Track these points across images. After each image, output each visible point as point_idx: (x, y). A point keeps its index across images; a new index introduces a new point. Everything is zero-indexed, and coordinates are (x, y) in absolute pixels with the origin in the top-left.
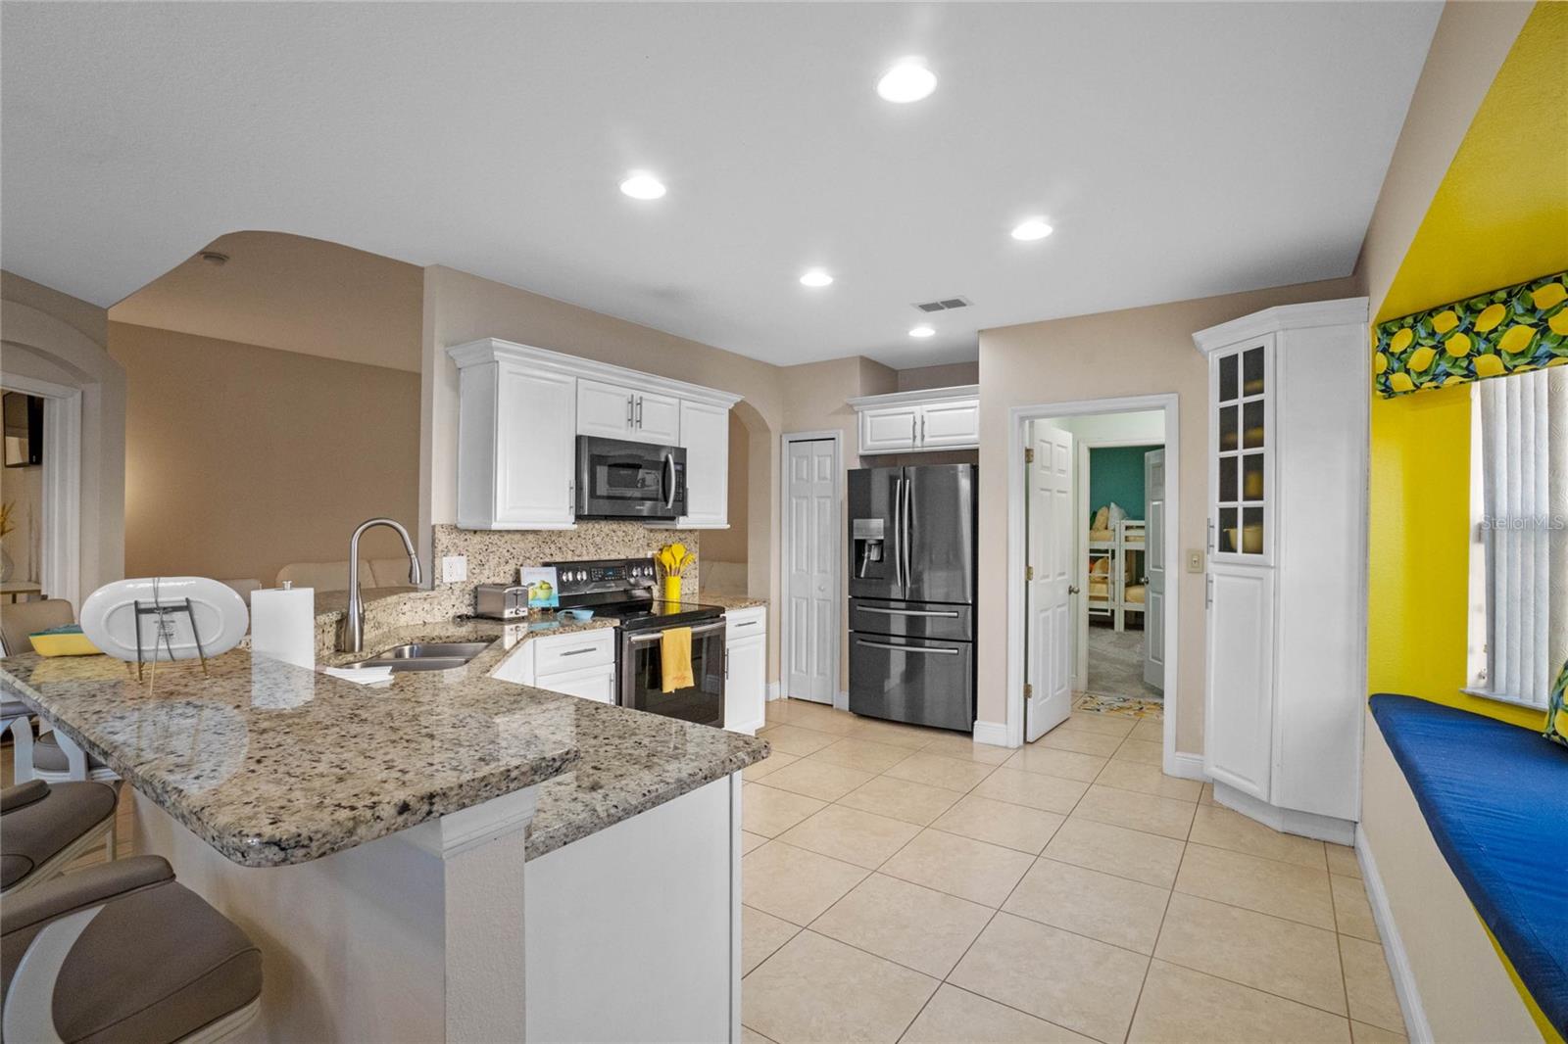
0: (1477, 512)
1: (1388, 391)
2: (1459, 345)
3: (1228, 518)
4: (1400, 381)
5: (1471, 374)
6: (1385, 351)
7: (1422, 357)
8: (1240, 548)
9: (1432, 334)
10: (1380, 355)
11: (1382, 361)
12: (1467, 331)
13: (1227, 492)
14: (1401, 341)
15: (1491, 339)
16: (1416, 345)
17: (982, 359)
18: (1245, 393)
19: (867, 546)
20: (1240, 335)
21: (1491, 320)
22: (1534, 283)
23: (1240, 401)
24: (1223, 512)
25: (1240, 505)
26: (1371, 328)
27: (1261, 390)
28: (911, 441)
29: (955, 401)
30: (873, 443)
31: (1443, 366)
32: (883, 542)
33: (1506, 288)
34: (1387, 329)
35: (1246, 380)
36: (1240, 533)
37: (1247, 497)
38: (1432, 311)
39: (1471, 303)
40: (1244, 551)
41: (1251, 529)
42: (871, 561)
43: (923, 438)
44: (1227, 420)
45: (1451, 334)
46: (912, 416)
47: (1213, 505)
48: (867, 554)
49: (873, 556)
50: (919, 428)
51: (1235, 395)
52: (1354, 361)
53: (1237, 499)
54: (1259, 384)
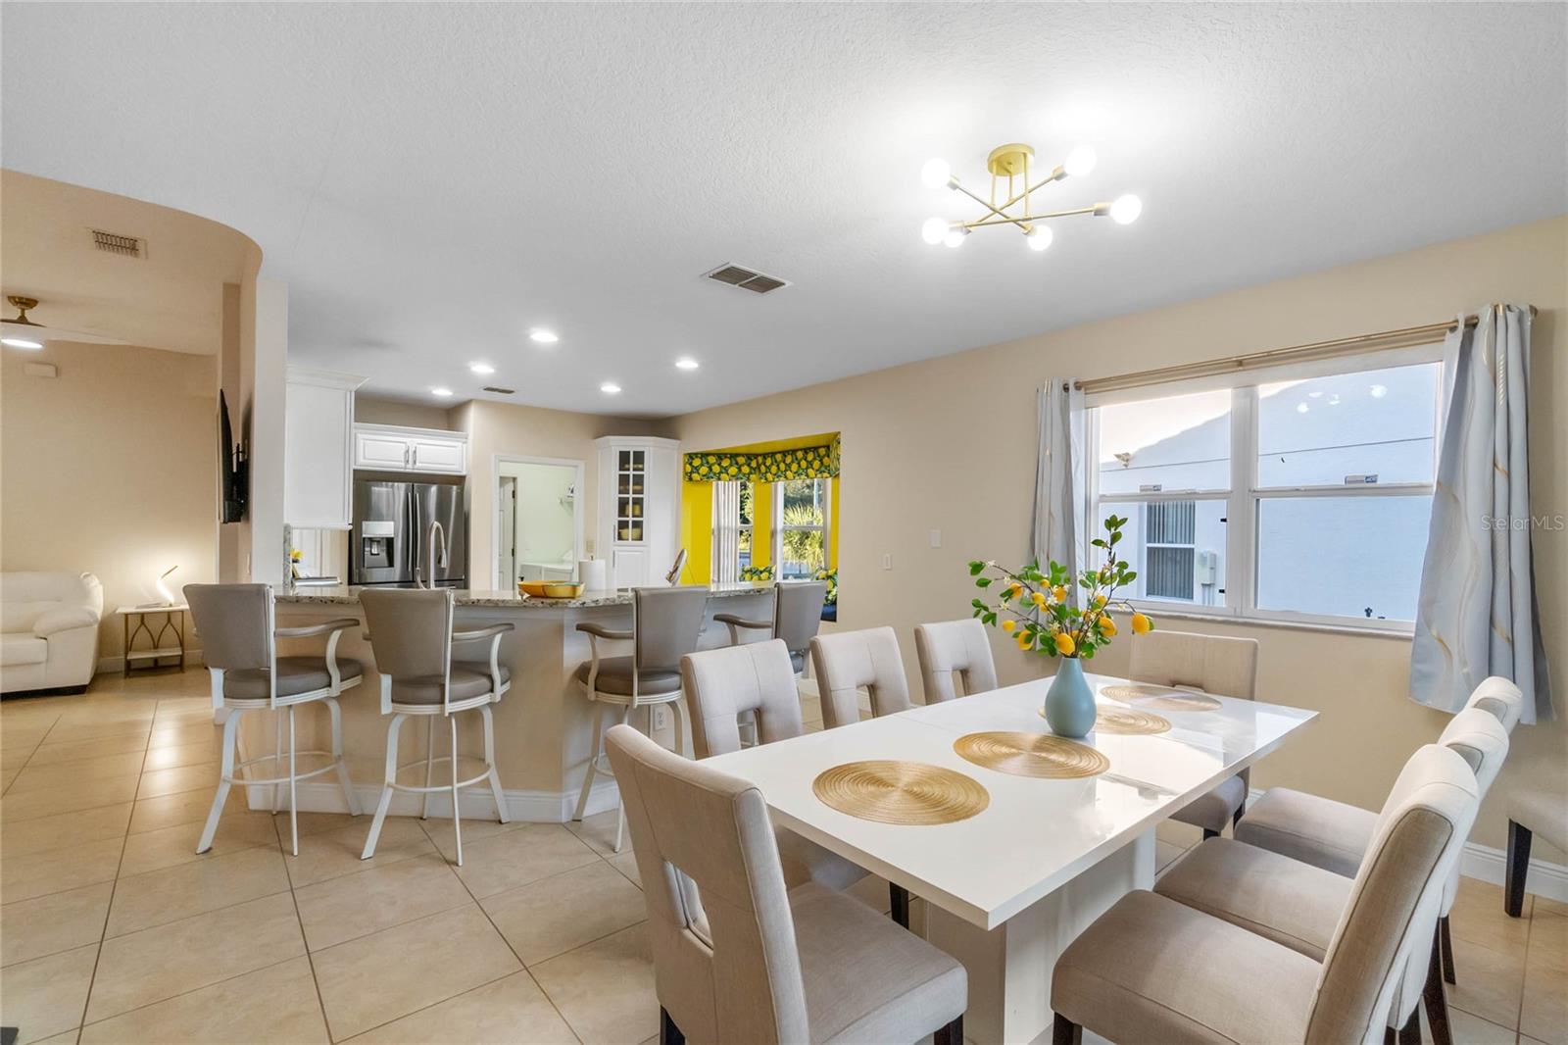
0: (714, 524)
1: (691, 479)
2: (716, 469)
3: (623, 525)
4: (695, 476)
5: (719, 479)
6: (691, 464)
7: (704, 470)
8: (631, 515)
9: (708, 463)
10: (688, 466)
11: (689, 468)
12: (719, 465)
13: (622, 511)
14: (697, 462)
15: (726, 469)
16: (702, 465)
17: (473, 418)
18: (634, 470)
19: (367, 543)
20: (632, 443)
21: (726, 463)
22: (737, 455)
23: (631, 473)
24: (619, 522)
25: (631, 519)
26: (685, 455)
27: (642, 470)
28: (403, 464)
29: (440, 440)
30: (366, 461)
31: (712, 475)
32: (392, 538)
33: (731, 454)
34: (691, 456)
35: (634, 463)
36: (630, 532)
37: (634, 516)
38: (708, 454)
39: (720, 456)
40: (633, 540)
41: (635, 530)
42: (372, 554)
43: (415, 462)
44: (624, 480)
45: (713, 464)
46: (404, 445)
47: (615, 519)
48: (367, 549)
49: (375, 551)
50: (410, 455)
51: (628, 470)
52: (678, 466)
53: (628, 516)
54: (640, 466)
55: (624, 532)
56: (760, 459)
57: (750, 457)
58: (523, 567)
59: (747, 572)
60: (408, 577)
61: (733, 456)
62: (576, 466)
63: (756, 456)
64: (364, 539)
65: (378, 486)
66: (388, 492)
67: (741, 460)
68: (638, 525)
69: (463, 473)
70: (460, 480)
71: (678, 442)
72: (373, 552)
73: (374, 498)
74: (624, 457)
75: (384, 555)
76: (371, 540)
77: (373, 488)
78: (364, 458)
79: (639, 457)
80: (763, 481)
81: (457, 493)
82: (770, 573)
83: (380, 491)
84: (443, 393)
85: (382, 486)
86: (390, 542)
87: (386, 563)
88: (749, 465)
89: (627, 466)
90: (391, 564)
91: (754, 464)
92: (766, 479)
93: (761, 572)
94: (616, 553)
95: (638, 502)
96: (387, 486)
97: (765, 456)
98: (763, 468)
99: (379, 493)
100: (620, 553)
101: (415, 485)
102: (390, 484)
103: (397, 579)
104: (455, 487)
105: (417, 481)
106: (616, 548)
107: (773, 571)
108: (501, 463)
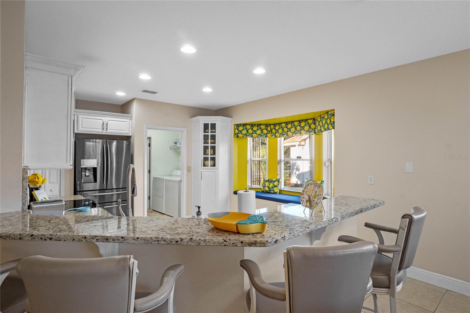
1: (238, 137)
2: (250, 131)
3: (206, 159)
4: (240, 135)
5: (252, 136)
6: (238, 129)
7: (244, 132)
8: (209, 154)
9: (246, 128)
11: (237, 131)
12: (252, 129)
13: (205, 153)
14: (241, 128)
15: (255, 131)
16: (243, 130)
17: (135, 108)
18: (211, 132)
19: (83, 170)
20: (210, 120)
21: (255, 128)
22: (261, 125)
23: (210, 134)
24: (204, 158)
25: (209, 156)
26: (235, 125)
27: (215, 132)
28: (101, 130)
29: (119, 118)
30: (83, 129)
31: (248, 134)
32: (96, 168)
33: (258, 124)
34: (238, 126)
35: (211, 129)
36: (209, 162)
37: (211, 155)
38: (246, 125)
39: (252, 125)
40: (210, 166)
41: (212, 161)
42: (86, 176)
43: (107, 129)
44: (206, 138)
45: (249, 129)
46: (101, 121)
47: (202, 156)
48: (83, 173)
49: (87, 174)
50: (105, 126)
51: (208, 132)
52: (231, 130)
53: (208, 155)
54: (214, 131)
55: (206, 162)
56: (272, 126)
57: (267, 125)
58: (154, 178)
59: (266, 181)
60: (104, 187)
61: (259, 125)
62: (182, 131)
63: (270, 125)
64: (82, 168)
65: (89, 142)
66: (93, 145)
67: (263, 127)
68: (213, 159)
69: (130, 135)
70: (128, 138)
71: (231, 119)
72: (86, 175)
73: (87, 147)
74: (206, 126)
75: (92, 177)
76: (85, 169)
77: (86, 143)
78: (82, 127)
79: (213, 126)
80: (274, 137)
81: (126, 145)
82: (279, 182)
83: (89, 144)
84: (121, 94)
85: (91, 141)
86: (95, 169)
87: (93, 180)
88: (266, 129)
89: (207, 131)
90: (95, 181)
91: (269, 129)
92: (275, 136)
93: (274, 182)
94: (202, 172)
95: (213, 148)
96: (93, 142)
97: (275, 125)
98: (274, 131)
99: (90, 145)
100: (204, 173)
101: (107, 140)
102: (94, 140)
103: (98, 189)
104: (125, 142)
105: (108, 138)
106: (203, 170)
107: (280, 181)
108: (148, 130)
